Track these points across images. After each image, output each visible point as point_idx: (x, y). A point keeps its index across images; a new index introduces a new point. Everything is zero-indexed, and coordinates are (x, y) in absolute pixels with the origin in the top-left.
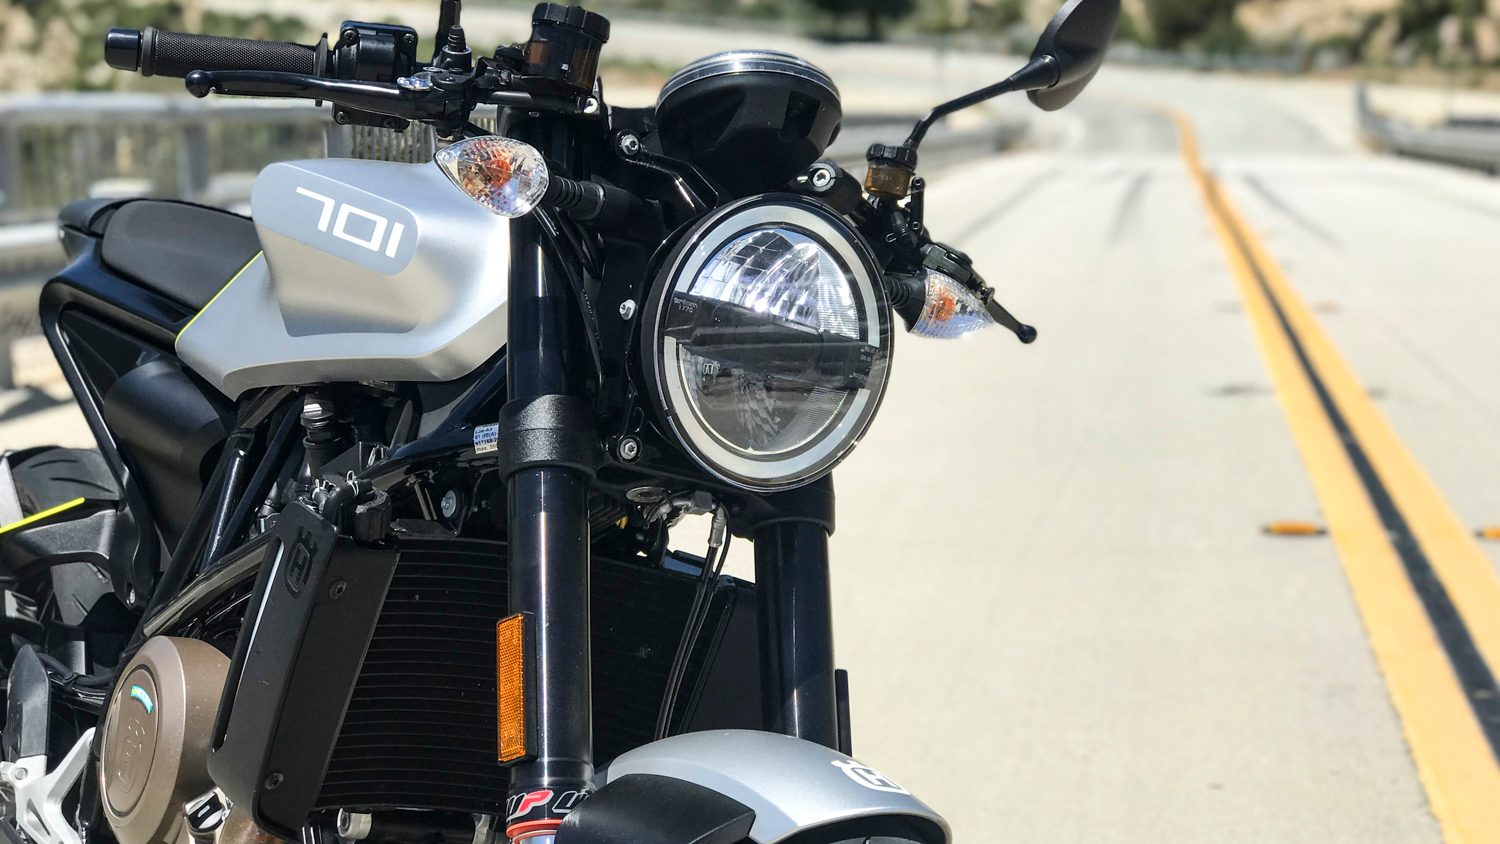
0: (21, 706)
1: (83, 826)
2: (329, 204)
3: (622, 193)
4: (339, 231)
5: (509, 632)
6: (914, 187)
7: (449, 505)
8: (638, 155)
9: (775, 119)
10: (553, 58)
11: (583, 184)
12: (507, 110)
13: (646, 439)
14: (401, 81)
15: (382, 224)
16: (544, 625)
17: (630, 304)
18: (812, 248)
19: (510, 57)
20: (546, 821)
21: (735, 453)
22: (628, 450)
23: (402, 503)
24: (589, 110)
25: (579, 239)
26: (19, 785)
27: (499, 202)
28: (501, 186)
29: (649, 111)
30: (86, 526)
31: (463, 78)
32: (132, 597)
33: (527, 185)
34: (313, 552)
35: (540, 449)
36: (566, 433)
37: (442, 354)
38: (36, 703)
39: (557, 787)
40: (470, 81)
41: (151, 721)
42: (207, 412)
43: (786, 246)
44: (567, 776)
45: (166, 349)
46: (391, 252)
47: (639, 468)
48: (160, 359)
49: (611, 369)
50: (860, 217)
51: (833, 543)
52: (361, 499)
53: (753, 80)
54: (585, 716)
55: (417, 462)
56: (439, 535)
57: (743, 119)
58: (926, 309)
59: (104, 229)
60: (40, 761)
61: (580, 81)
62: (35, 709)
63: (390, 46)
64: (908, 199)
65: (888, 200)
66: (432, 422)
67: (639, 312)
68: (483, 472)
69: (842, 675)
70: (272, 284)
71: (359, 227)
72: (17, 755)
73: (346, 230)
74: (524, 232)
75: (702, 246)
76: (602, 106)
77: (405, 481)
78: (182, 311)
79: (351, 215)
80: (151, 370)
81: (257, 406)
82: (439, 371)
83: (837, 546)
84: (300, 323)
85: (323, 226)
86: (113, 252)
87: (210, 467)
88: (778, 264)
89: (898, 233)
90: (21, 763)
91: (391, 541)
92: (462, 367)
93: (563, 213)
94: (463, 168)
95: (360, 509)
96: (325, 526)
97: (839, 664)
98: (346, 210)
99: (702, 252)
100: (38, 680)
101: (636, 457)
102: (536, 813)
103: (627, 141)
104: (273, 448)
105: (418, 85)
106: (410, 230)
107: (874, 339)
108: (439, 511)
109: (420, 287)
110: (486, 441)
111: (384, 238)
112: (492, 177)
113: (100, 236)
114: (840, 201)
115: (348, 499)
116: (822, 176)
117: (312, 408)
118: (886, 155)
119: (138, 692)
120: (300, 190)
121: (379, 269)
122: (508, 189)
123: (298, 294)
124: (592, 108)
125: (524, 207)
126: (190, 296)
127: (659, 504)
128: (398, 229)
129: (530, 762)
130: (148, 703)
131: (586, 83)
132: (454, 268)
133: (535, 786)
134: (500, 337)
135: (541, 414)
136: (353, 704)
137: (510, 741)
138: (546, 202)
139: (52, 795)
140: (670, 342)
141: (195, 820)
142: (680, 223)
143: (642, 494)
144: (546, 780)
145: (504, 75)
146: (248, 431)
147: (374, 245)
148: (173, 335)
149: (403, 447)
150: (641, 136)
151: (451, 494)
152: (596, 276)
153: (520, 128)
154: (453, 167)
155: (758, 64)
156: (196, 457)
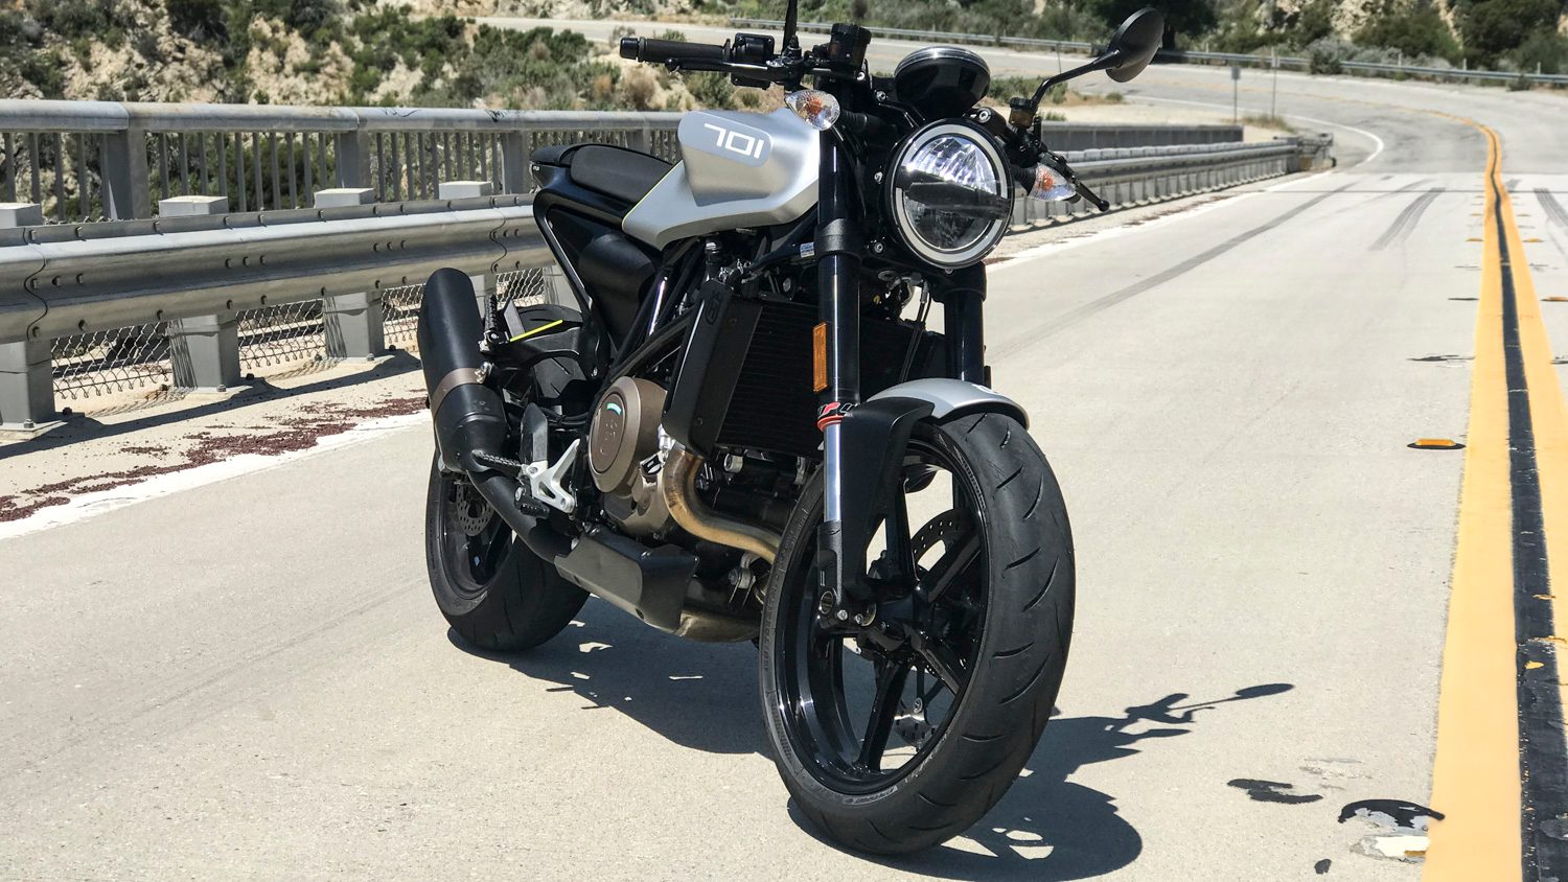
0: (532, 435)
1: (574, 490)
2: (723, 132)
3: (875, 118)
4: (728, 146)
5: (820, 331)
6: (1035, 121)
7: (787, 286)
8: (885, 102)
9: (953, 82)
10: (842, 51)
11: (857, 115)
12: (819, 79)
13: (887, 244)
14: (768, 62)
15: (752, 140)
16: (836, 328)
17: (880, 174)
18: (973, 148)
19: (819, 51)
20: (837, 416)
21: (932, 248)
22: (879, 248)
23: (763, 284)
24: (860, 79)
25: (855, 143)
26: (533, 476)
27: (816, 123)
28: (816, 115)
29: (890, 79)
30: (563, 337)
31: (798, 61)
32: (595, 372)
33: (829, 114)
34: (721, 301)
35: (835, 244)
36: (847, 238)
37: (783, 208)
38: (541, 432)
39: (842, 401)
40: (800, 64)
41: (619, 419)
42: (643, 259)
43: (958, 146)
44: (846, 397)
45: (616, 228)
46: (757, 155)
47: (884, 259)
48: (611, 233)
49: (870, 209)
50: (1006, 138)
51: (985, 304)
52: (744, 277)
53: (943, 62)
54: (855, 371)
55: (769, 265)
56: (782, 300)
57: (938, 82)
58: (1036, 183)
59: (571, 161)
60: (545, 463)
61: (855, 63)
62: (540, 436)
63: (762, 46)
64: (1032, 129)
65: (1022, 129)
66: (776, 245)
67: (884, 178)
68: (805, 267)
69: (988, 368)
70: (686, 177)
71: (739, 143)
72: (530, 461)
73: (732, 146)
74: (827, 138)
75: (914, 145)
76: (867, 76)
77: (763, 275)
78: (627, 204)
79: (735, 137)
80: (607, 239)
81: (676, 251)
82: (782, 219)
83: (987, 306)
84: (704, 198)
85: (719, 143)
86: (577, 175)
87: (647, 289)
88: (955, 156)
89: (1026, 146)
90: (533, 465)
91: (757, 300)
92: (792, 215)
93: (846, 129)
94: (799, 105)
95: (743, 281)
96: (727, 287)
97: (986, 363)
98: (732, 134)
99: (915, 147)
100: (541, 420)
101: (882, 252)
102: (832, 413)
103: (879, 95)
104: (685, 272)
105: (776, 65)
106: (767, 145)
107: (1004, 195)
108: (781, 287)
109: (772, 174)
110: (807, 251)
111: (753, 148)
112: (813, 111)
113: (569, 167)
114: (993, 127)
115: (738, 276)
116: (983, 115)
117: (711, 245)
118: (1020, 104)
119: (611, 406)
120: (707, 125)
121: (749, 165)
122: (820, 116)
123: (701, 181)
124: (861, 78)
125: (827, 125)
126: (631, 196)
127: (894, 280)
128: (761, 143)
129: (829, 390)
130: (618, 410)
131: (859, 62)
132: (790, 163)
133: (832, 401)
134: (815, 198)
135: (835, 228)
136: (734, 395)
137: (819, 383)
138: (838, 124)
139: (555, 476)
140: (899, 191)
141: (646, 468)
142: (905, 133)
143: (886, 275)
144: (836, 398)
145: (818, 60)
146: (670, 266)
147: (748, 152)
148: (619, 219)
149: (762, 257)
150: (887, 92)
151: (788, 280)
152: (863, 163)
153: (825, 86)
154: (794, 105)
155: (945, 54)
156: (636, 286)
